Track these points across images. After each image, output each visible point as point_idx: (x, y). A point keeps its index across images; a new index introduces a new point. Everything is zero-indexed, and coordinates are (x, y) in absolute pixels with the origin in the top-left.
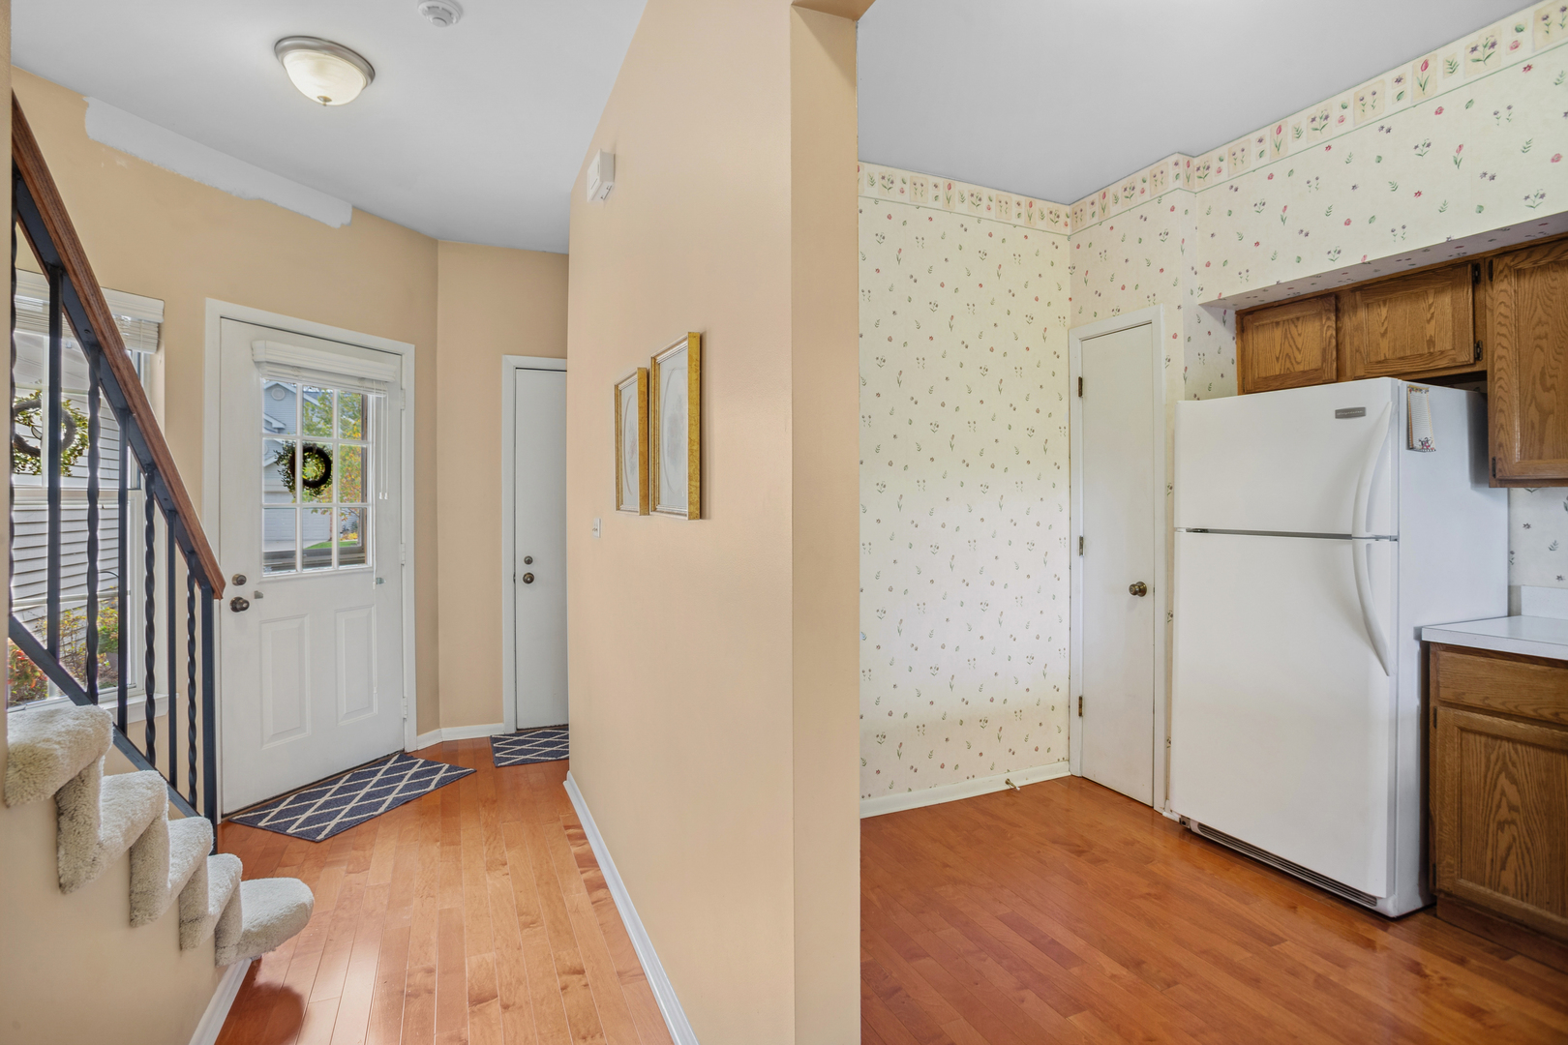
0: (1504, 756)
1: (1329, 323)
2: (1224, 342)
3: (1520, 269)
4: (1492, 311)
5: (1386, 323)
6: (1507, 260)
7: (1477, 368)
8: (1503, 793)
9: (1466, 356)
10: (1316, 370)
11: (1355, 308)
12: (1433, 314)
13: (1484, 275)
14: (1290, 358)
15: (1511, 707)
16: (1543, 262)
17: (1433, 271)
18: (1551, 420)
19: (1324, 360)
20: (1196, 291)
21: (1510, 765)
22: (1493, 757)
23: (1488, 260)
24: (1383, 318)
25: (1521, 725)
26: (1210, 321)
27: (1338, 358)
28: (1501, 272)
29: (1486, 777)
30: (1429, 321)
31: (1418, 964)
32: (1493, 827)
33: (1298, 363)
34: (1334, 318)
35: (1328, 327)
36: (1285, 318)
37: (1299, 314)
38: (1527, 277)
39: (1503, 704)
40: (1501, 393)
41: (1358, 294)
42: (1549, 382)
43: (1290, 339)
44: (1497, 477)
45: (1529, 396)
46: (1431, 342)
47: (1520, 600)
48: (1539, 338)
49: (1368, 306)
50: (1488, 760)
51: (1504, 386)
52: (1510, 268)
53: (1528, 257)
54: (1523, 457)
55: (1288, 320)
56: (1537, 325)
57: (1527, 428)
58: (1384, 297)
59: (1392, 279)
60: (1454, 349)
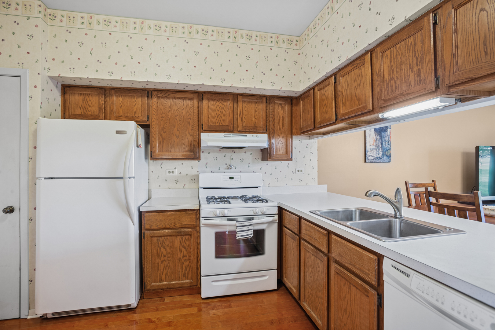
0: (162, 241)
1: (102, 99)
2: (56, 96)
3: (159, 96)
4: (152, 107)
5: (122, 103)
6: (156, 92)
7: (147, 123)
8: (162, 253)
9: (145, 119)
10: (97, 115)
11: (112, 95)
12: (136, 104)
13: (150, 96)
14: (86, 108)
15: (164, 226)
16: (164, 96)
17: (137, 90)
18: (165, 141)
19: (100, 112)
20: (46, 69)
21: (164, 244)
22: (159, 243)
23: (151, 91)
24: (121, 101)
25: (166, 231)
26: (51, 85)
27: (105, 112)
28: (155, 96)
29: (158, 249)
30: (135, 106)
31: (150, 319)
32: (160, 263)
33: (89, 111)
34: (104, 97)
35: (102, 100)
36: (84, 93)
37: (90, 93)
38: (160, 99)
39: (162, 226)
40: (154, 132)
41: (113, 90)
42: (165, 130)
43: (86, 101)
44: (152, 157)
45: (160, 134)
46: (135, 113)
47: (151, 194)
48: (162, 117)
49: (116, 96)
50: (158, 244)
51: (154, 130)
52: (157, 95)
53: (161, 93)
54: (158, 152)
55: (85, 94)
56: (162, 113)
57: (160, 143)
58: (121, 94)
59: (124, 89)
60: (142, 116)
